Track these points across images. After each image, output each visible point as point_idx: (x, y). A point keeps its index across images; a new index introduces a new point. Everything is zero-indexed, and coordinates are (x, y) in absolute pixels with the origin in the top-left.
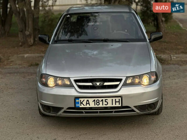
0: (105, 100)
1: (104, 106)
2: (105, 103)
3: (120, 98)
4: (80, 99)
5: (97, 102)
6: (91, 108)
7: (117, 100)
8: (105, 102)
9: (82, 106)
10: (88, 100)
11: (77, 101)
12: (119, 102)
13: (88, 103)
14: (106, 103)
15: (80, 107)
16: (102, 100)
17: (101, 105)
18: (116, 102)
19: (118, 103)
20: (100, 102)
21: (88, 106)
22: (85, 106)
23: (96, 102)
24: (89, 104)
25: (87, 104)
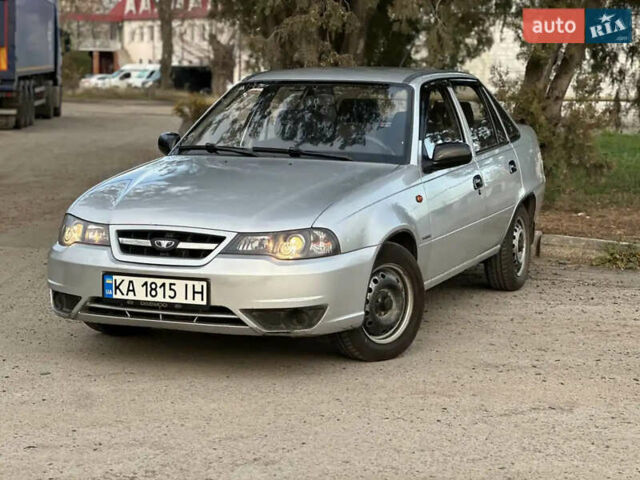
0: (171, 284)
1: (168, 300)
2: (169, 293)
3: (205, 284)
4: (115, 277)
5: (152, 289)
6: (137, 304)
7: (198, 289)
8: (171, 289)
9: (118, 296)
10: (131, 282)
11: (108, 281)
12: (202, 293)
13: (131, 288)
14: (172, 294)
15: (115, 296)
16: (164, 285)
17: (159, 298)
18: (194, 292)
19: (200, 295)
20: (158, 289)
21: (131, 296)
22: (125, 297)
23: (149, 289)
24: (133, 290)
25: (129, 290)
